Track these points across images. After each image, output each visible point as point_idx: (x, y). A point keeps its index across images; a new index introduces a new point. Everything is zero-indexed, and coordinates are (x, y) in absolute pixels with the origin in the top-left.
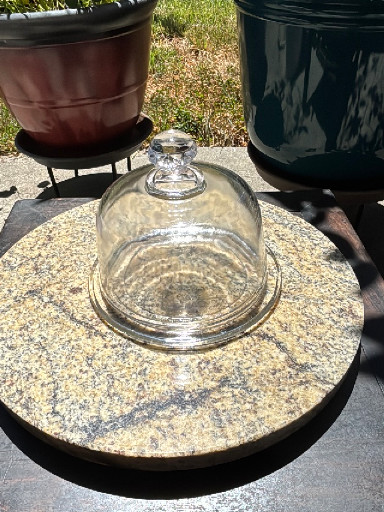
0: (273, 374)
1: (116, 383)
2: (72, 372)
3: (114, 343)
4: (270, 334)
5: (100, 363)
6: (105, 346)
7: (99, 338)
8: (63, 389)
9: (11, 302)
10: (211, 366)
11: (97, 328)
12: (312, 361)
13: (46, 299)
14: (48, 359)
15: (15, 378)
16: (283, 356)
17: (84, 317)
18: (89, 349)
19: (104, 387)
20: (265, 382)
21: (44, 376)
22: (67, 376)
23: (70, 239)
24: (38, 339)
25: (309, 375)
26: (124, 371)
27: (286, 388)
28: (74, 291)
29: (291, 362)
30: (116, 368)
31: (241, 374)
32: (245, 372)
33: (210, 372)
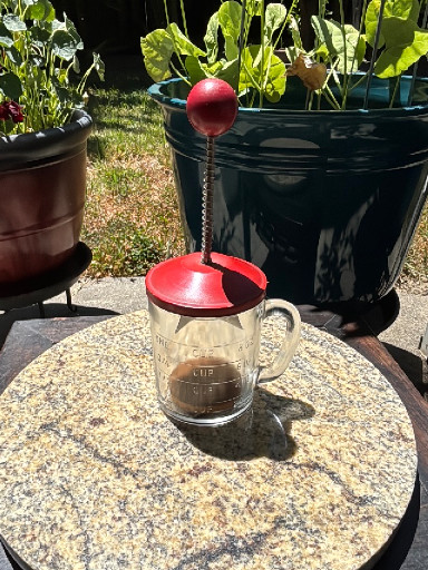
0: (332, 510)
1: (157, 531)
2: (104, 521)
3: (147, 482)
4: (322, 464)
5: (134, 508)
6: (138, 487)
7: (129, 476)
8: (95, 542)
9: (23, 438)
10: (261, 505)
11: (126, 465)
12: (370, 493)
13: (64, 433)
14: (74, 506)
15: (37, 530)
16: (338, 489)
17: (109, 453)
18: (120, 492)
19: (143, 536)
20: (325, 521)
21: (69, 525)
22: (97, 526)
23: (85, 363)
24: (59, 482)
25: (371, 509)
26: (164, 516)
27: (349, 527)
28: (96, 422)
29: (349, 495)
30: (154, 513)
31: (296, 513)
32: (300, 510)
33: (262, 512)
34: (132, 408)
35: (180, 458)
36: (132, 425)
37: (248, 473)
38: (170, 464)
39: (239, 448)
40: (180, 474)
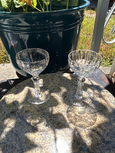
0: (98, 145)
2: (28, 146)
4: (95, 129)
5: (37, 141)
7: (36, 131)
9: (5, 116)
11: (35, 127)
12: (110, 140)
13: (17, 115)
14: (19, 140)
15: (8, 148)
16: (100, 138)
17: (30, 122)
18: (33, 136)
19: (39, 152)
20: (96, 149)
21: (18, 147)
22: (26, 147)
24: (15, 132)
25: (110, 145)
26: (46, 145)
27: (103, 151)
28: (27, 112)
29: (103, 140)
30: (43, 143)
32: (88, 145)
33: (76, 145)
36: (38, 113)
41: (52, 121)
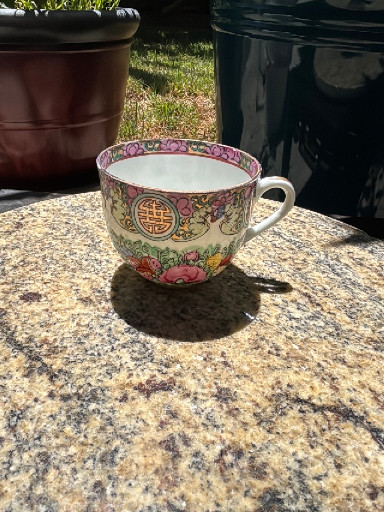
0: (372, 497)
1: (52, 475)
3: (69, 390)
4: (358, 411)
5: (31, 427)
6: (51, 395)
7: (45, 377)
10: (244, 463)
11: (46, 360)
17: (30, 339)
18: (20, 398)
19: (25, 479)
23: (47, 230)
26: (73, 450)
28: (30, 297)
30: (59, 441)
31: (305, 489)
32: (313, 484)
33: (243, 476)
34: (87, 289)
35: (131, 364)
36: (80, 308)
37: (232, 404)
38: (112, 370)
39: (226, 364)
40: (122, 387)
41: (137, 347)
